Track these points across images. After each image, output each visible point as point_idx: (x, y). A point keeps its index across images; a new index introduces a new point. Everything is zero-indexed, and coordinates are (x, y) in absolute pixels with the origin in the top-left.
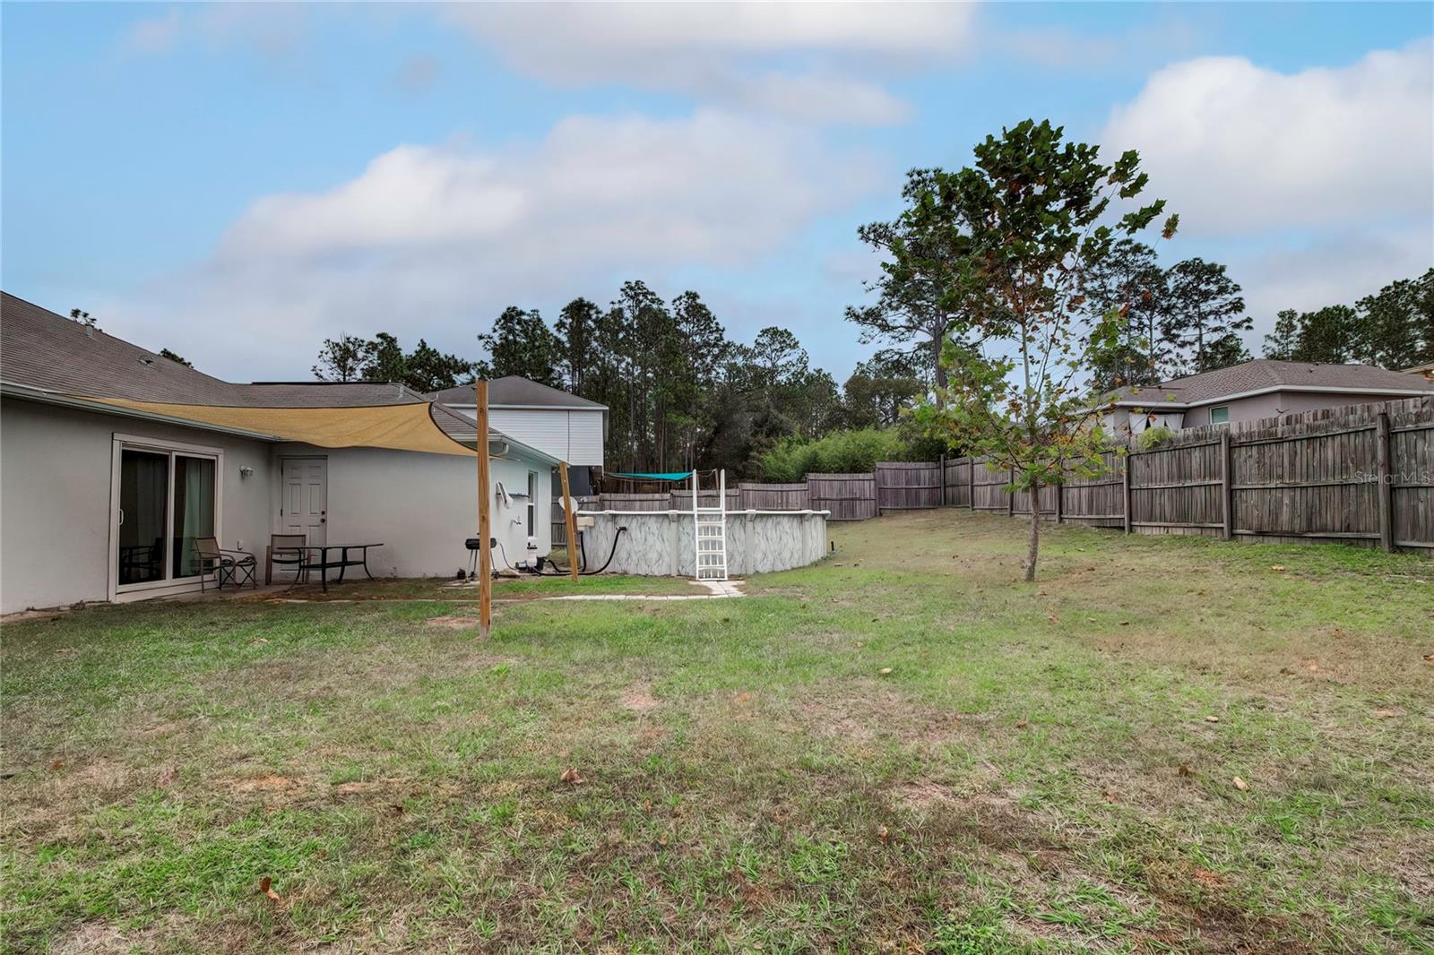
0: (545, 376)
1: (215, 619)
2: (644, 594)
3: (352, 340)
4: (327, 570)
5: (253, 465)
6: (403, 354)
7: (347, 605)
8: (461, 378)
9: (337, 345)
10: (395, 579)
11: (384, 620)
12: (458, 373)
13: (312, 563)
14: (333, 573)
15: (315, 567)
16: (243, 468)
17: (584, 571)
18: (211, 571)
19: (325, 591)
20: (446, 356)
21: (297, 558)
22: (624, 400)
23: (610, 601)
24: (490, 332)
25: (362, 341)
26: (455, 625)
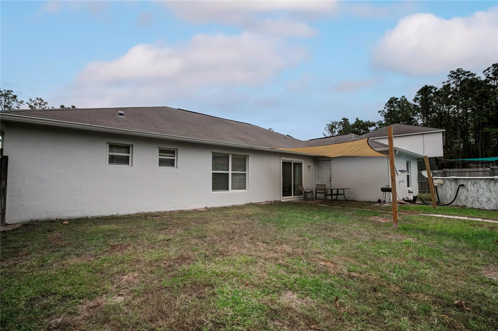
0: (410, 121)
1: (305, 208)
2: (481, 218)
3: (334, 122)
4: (333, 196)
5: (311, 164)
6: (350, 124)
7: (340, 208)
8: (372, 129)
9: (330, 125)
10: (354, 201)
11: (354, 215)
12: (371, 127)
13: (328, 194)
14: (334, 197)
15: (329, 195)
16: (308, 165)
17: (438, 203)
18: (302, 194)
19: (332, 203)
20: (366, 122)
21: (324, 192)
22: (453, 125)
23: (459, 220)
24: (383, 109)
25: (337, 122)
26: (381, 220)
